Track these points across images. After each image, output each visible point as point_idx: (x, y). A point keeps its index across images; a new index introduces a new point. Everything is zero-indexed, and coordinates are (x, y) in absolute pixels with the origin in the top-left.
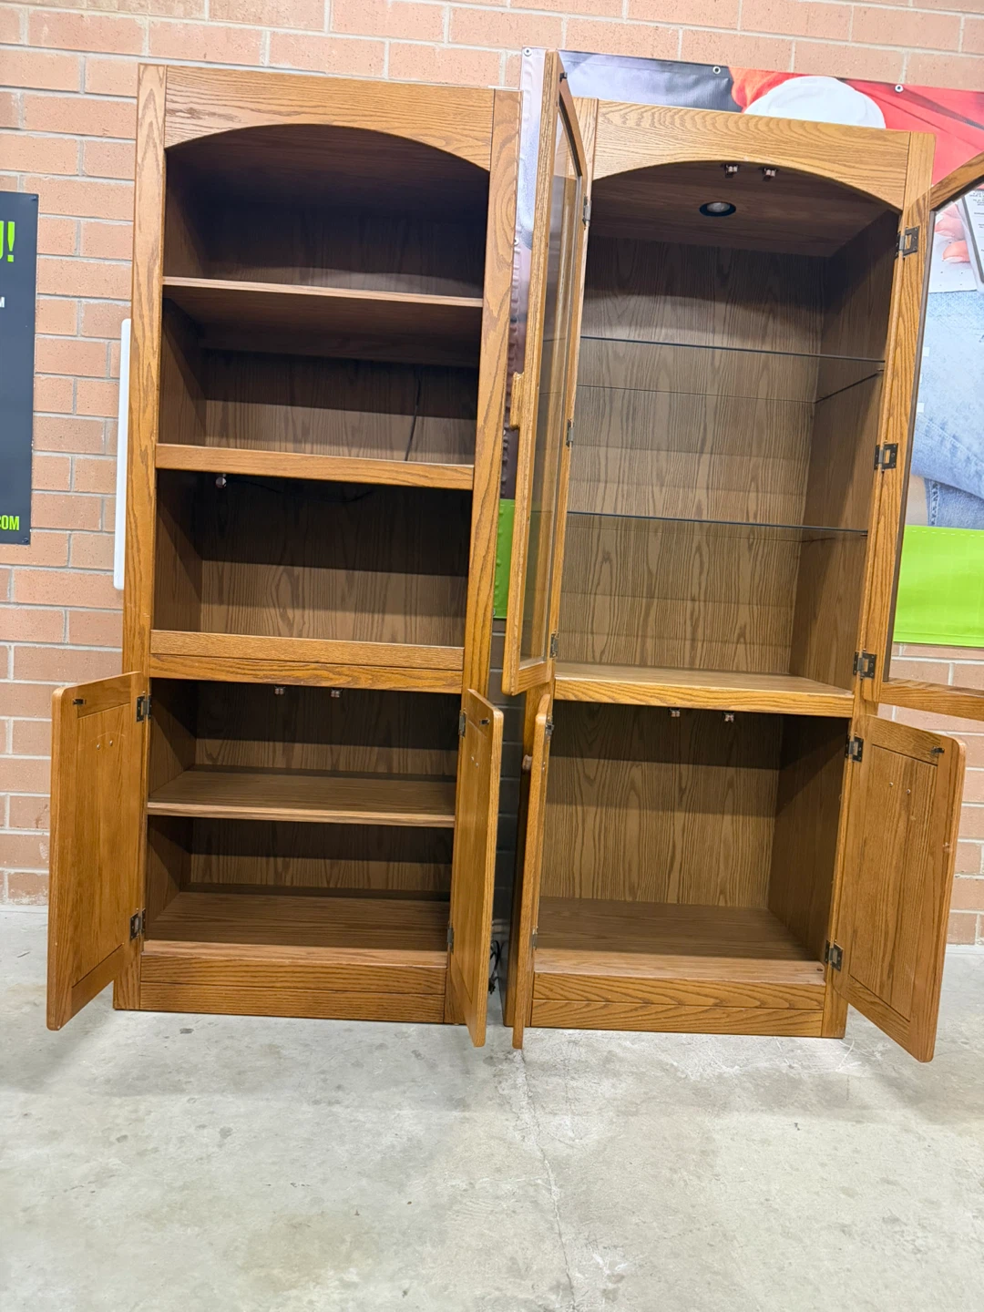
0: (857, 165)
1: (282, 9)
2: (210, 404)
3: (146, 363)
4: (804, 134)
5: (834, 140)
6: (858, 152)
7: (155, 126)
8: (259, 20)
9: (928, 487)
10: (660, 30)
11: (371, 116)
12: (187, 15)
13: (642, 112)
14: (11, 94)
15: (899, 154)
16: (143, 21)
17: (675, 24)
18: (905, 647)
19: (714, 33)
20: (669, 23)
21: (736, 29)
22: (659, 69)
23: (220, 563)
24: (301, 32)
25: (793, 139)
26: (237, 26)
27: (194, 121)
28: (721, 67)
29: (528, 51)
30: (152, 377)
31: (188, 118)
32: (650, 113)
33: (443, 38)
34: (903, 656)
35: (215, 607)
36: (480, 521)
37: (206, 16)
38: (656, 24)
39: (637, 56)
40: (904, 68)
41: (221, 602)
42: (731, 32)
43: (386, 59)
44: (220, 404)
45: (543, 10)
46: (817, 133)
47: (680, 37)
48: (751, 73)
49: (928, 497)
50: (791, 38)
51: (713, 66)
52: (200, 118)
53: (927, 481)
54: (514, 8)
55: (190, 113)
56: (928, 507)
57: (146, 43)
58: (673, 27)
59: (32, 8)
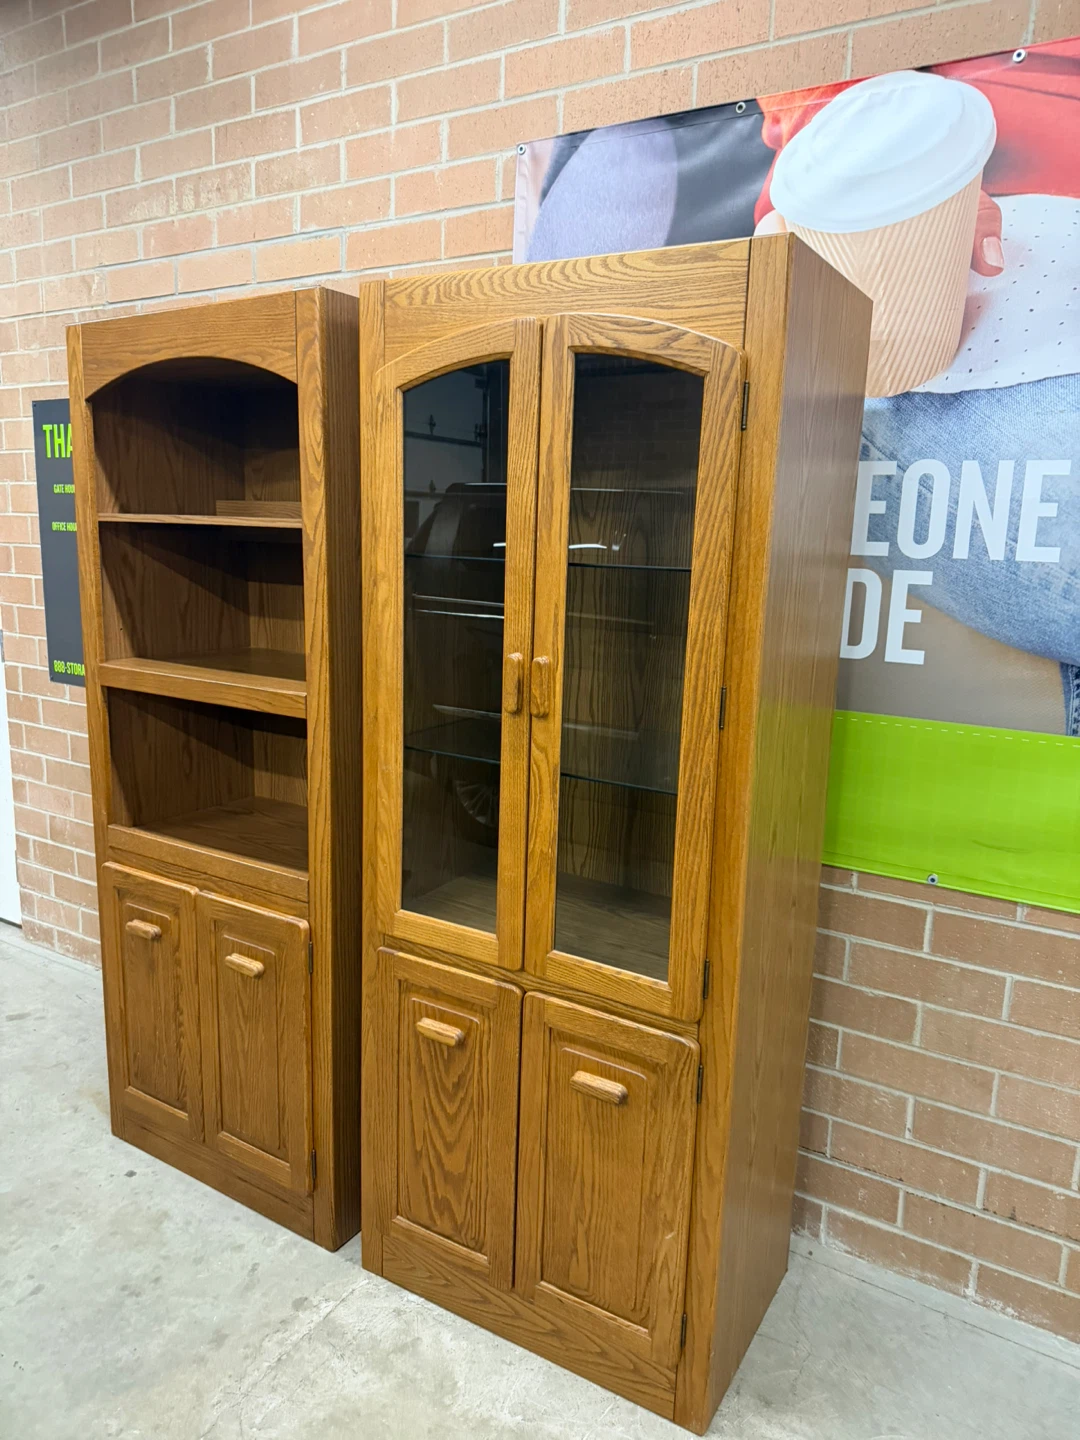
0: (677, 304)
1: (308, 169)
2: (251, 584)
4: (607, 273)
5: (644, 274)
6: (677, 284)
7: (78, 380)
8: (290, 187)
9: (1066, 677)
10: (670, 74)
12: (240, 197)
13: (427, 287)
14: (135, 306)
15: (735, 276)
16: (212, 214)
17: (689, 59)
18: (1026, 910)
19: (738, 56)
20: (679, 61)
21: (767, 41)
22: (668, 127)
23: (265, 733)
24: (322, 189)
25: (594, 284)
26: (275, 198)
28: (745, 102)
29: (521, 149)
31: (97, 369)
32: (434, 286)
33: (441, 157)
34: (1021, 922)
35: (264, 774)
37: (254, 195)
38: (662, 69)
39: (643, 117)
40: (1033, 17)
41: (267, 770)
42: (761, 47)
43: (393, 197)
44: (257, 584)
45: (537, 92)
46: (624, 270)
47: (695, 77)
48: (790, 97)
49: (1067, 692)
50: (845, 29)
51: (736, 103)
52: (104, 367)
53: (1064, 667)
54: (508, 99)
55: (97, 364)
56: (1067, 707)
57: (215, 236)
58: (686, 65)
59: (143, 224)
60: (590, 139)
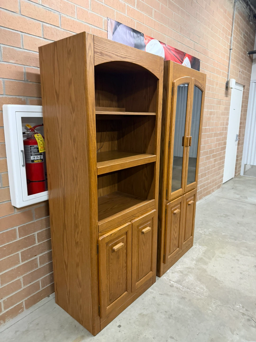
3: (94, 142)
7: (92, 57)
10: (132, 20)
11: (140, 61)
19: (141, 24)
20: (134, 19)
21: (144, 24)
22: (133, 31)
27: (102, 57)
28: (143, 33)
29: (109, 19)
30: (95, 146)
31: (100, 55)
33: (89, 8)
36: (157, 168)
38: (131, 18)
39: (129, 26)
40: (167, 40)
45: (111, 7)
47: (136, 23)
48: (147, 36)
50: (152, 29)
51: (141, 33)
52: (103, 56)
54: (105, 4)
55: (101, 54)
60: (121, 25)
